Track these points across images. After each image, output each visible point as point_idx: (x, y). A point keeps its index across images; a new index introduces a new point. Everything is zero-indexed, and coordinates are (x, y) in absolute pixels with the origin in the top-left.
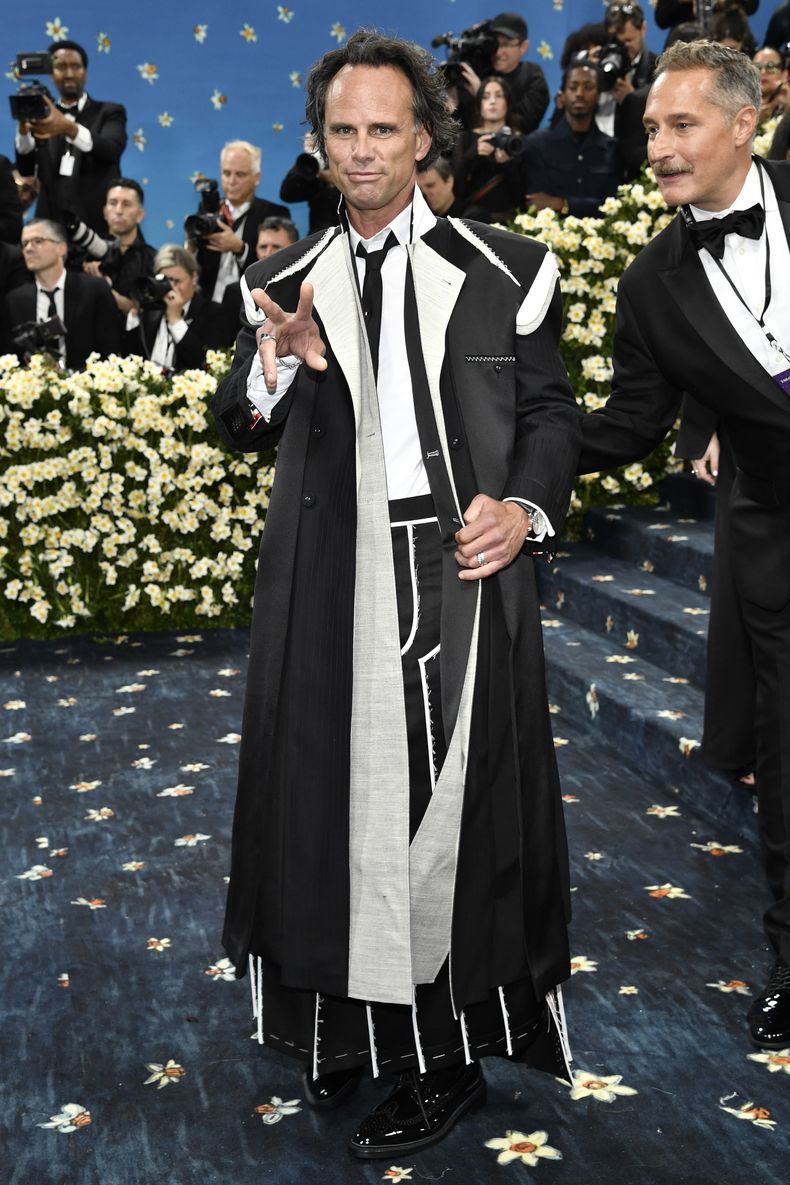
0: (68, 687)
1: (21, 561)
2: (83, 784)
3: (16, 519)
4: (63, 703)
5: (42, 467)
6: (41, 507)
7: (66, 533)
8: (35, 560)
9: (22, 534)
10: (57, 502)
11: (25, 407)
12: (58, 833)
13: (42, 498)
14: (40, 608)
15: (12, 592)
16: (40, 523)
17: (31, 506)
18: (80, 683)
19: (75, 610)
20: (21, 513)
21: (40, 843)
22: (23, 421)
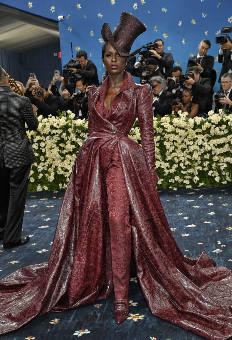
0: (225, 201)
1: (213, 165)
2: (230, 228)
3: (212, 154)
4: (224, 205)
5: (220, 140)
6: (219, 151)
7: (225, 158)
8: (216, 165)
9: (213, 158)
10: (223, 150)
11: (216, 124)
12: (223, 241)
13: (219, 148)
14: (217, 178)
15: (210, 174)
16: (218, 155)
17: (216, 150)
18: (228, 200)
19: (227, 179)
20: (213, 153)
21: (218, 243)
22: (215, 128)
